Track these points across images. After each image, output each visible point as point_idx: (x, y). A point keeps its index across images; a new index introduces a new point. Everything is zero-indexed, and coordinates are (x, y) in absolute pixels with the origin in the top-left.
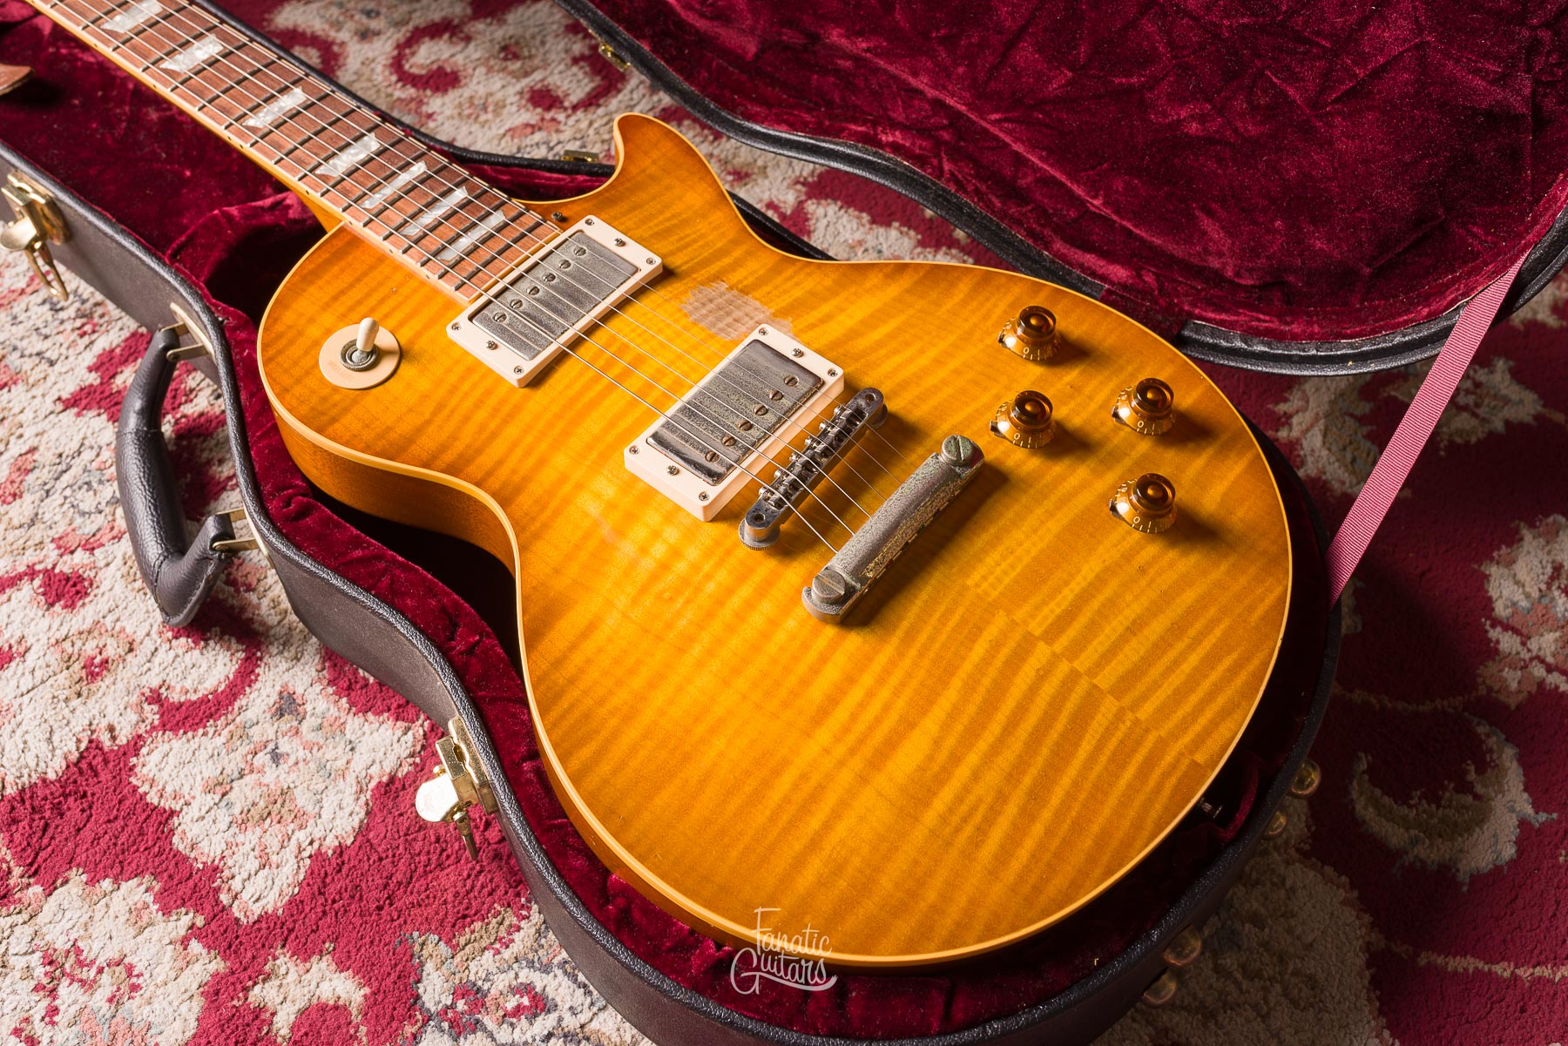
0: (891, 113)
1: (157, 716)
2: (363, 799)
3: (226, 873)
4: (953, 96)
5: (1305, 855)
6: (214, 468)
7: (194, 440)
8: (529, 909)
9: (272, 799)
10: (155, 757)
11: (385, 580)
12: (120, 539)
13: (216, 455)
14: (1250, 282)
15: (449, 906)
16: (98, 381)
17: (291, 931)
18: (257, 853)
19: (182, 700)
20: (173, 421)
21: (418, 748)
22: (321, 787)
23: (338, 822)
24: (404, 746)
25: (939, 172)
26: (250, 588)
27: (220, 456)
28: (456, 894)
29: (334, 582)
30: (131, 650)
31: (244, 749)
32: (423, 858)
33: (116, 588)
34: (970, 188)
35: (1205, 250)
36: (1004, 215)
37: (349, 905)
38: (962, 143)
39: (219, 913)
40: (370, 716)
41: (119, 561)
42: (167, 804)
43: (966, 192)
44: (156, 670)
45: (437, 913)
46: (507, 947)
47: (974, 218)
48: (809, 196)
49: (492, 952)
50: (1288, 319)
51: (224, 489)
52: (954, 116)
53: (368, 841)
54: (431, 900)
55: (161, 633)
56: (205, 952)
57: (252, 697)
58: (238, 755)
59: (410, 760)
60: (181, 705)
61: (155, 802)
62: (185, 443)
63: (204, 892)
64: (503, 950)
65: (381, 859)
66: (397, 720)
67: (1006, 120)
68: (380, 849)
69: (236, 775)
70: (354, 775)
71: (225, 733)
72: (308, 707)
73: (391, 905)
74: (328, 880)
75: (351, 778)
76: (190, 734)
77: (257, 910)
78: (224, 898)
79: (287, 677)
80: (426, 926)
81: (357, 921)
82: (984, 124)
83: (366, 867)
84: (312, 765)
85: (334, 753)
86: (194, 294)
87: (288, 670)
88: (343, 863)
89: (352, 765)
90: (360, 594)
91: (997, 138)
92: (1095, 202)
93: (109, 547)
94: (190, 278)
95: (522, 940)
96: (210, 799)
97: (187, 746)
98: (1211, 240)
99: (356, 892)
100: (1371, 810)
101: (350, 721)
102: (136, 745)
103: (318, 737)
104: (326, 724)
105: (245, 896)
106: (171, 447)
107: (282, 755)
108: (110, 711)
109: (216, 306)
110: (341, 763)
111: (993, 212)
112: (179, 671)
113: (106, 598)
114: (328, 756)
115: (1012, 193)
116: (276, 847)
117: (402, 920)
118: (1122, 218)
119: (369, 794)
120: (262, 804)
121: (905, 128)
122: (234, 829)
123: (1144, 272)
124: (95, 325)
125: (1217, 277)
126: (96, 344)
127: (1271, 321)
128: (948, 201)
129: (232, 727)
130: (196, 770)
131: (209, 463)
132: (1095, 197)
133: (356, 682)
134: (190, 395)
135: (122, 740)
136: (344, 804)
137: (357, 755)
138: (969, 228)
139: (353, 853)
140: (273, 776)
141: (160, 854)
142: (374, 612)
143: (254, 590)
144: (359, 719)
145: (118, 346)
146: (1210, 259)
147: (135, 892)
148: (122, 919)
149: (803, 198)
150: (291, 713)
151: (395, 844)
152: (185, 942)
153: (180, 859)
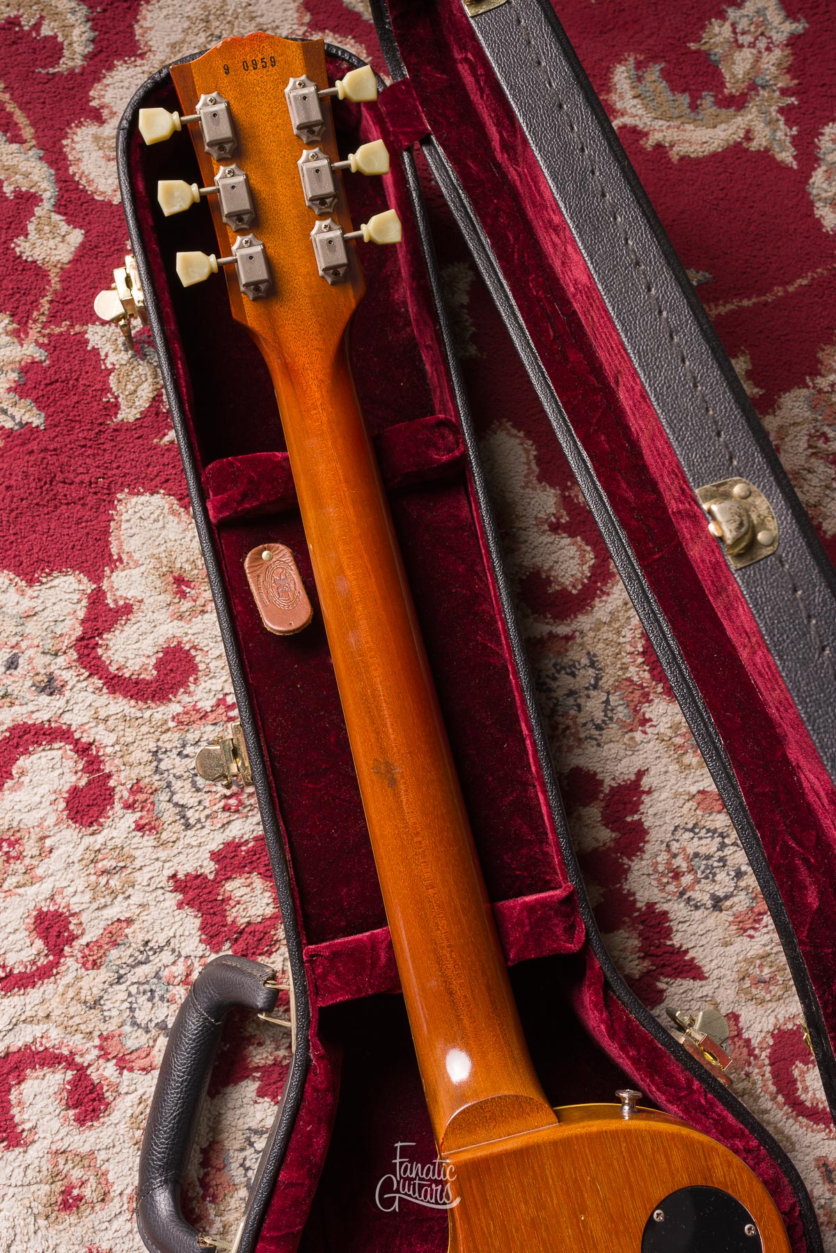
6: (251, 1048)
12: (148, 1072)
16: (211, 877)
30: (102, 1201)
33: (122, 1126)
41: (134, 1098)
44: (110, 1234)
51: (247, 1077)
55: (130, 1199)
93: (137, 1075)
113: (111, 1130)
124: (241, 803)
126: (231, 827)
131: (249, 1040)
143: (216, 1203)
145: (247, 842)
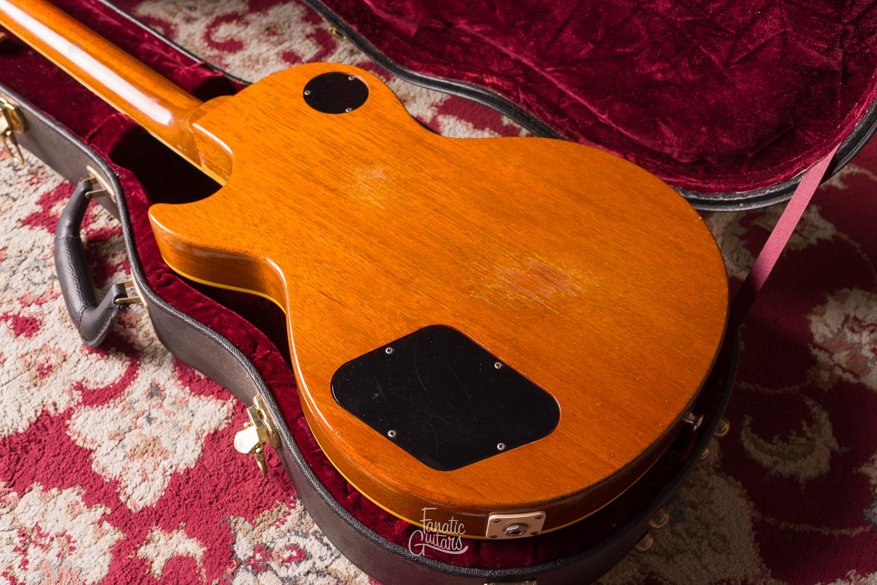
0: (491, 67)
1: (81, 397)
2: (200, 443)
3: (123, 484)
4: (527, 57)
5: (718, 471)
6: (110, 259)
7: (98, 244)
8: (295, 503)
9: (148, 443)
10: (80, 420)
11: (216, 319)
12: (57, 298)
13: (111, 252)
14: (686, 161)
15: (250, 502)
16: (42, 210)
17: (161, 516)
18: (140, 473)
19: (95, 388)
20: (85, 233)
21: (230, 414)
22: (176, 436)
23: (186, 455)
24: (222, 413)
25: (517, 99)
26: (132, 326)
27: (113, 252)
28: (254, 495)
29: (187, 320)
30: (65, 360)
31: (131, 415)
32: (235, 475)
33: (55, 325)
34: (534, 108)
35: (664, 144)
36: (553, 123)
37: (194, 501)
38: (530, 84)
39: (119, 507)
40: (202, 397)
41: (56, 311)
42: (88, 446)
43: (532, 111)
44: (79, 371)
45: (243, 505)
46: (283, 524)
47: (537, 125)
48: (440, 113)
49: (275, 527)
50: (707, 181)
52: (526, 68)
53: (203, 466)
54: (240, 498)
55: (81, 351)
56: (112, 528)
57: (135, 386)
58: (128, 419)
59: (226, 421)
60: (94, 391)
61: (81, 444)
62: (92, 245)
63: (110, 495)
64: (281, 526)
65: (211, 476)
66: (218, 399)
67: (556, 71)
68: (210, 471)
69: (127, 430)
70: (194, 430)
71: (120, 406)
72: (167, 392)
73: (217, 501)
74: (181, 488)
75: (192, 431)
76: (100, 407)
77: (141, 505)
78: (122, 498)
79: (154, 375)
80: (237, 513)
81: (198, 510)
82: (543, 73)
83: (203, 481)
84: (170, 424)
85: (183, 417)
86: (102, 161)
87: (155, 371)
88: (189, 478)
89: (193, 424)
90: (202, 327)
91: (549, 81)
92: (603, 117)
93: (50, 303)
94: (99, 152)
95: (292, 519)
96: (113, 443)
97: (98, 413)
98: (666, 137)
99: (197, 494)
100: (752, 446)
101: (191, 400)
102: (69, 413)
103: (173, 409)
104: (177, 401)
105: (134, 497)
106: (86, 248)
107: (153, 419)
108: (54, 394)
109: (115, 167)
110: (187, 423)
111: (547, 122)
112: (93, 372)
113: (49, 331)
114: (179, 419)
115: (557, 111)
116: (151, 469)
117: (224, 509)
118: (618, 125)
119: (203, 440)
120: (142, 446)
121: (498, 75)
122: (127, 460)
123: (628, 155)
124: (39, 179)
125: (668, 158)
126: (40, 190)
127: (697, 182)
128: (523, 116)
129: (124, 403)
130: (104, 427)
132: (603, 114)
133: (194, 378)
134: (95, 218)
135: (61, 411)
136: (189, 445)
137: (195, 419)
138: (534, 130)
139: (195, 473)
140: (148, 430)
141: (84, 474)
142: (210, 337)
143: (134, 327)
144: (196, 399)
145: (52, 191)
146: (666, 148)
147: (71, 495)
148: (64, 510)
149: (436, 114)
150: (157, 395)
151: (219, 467)
152: (100, 523)
153: (96, 477)
